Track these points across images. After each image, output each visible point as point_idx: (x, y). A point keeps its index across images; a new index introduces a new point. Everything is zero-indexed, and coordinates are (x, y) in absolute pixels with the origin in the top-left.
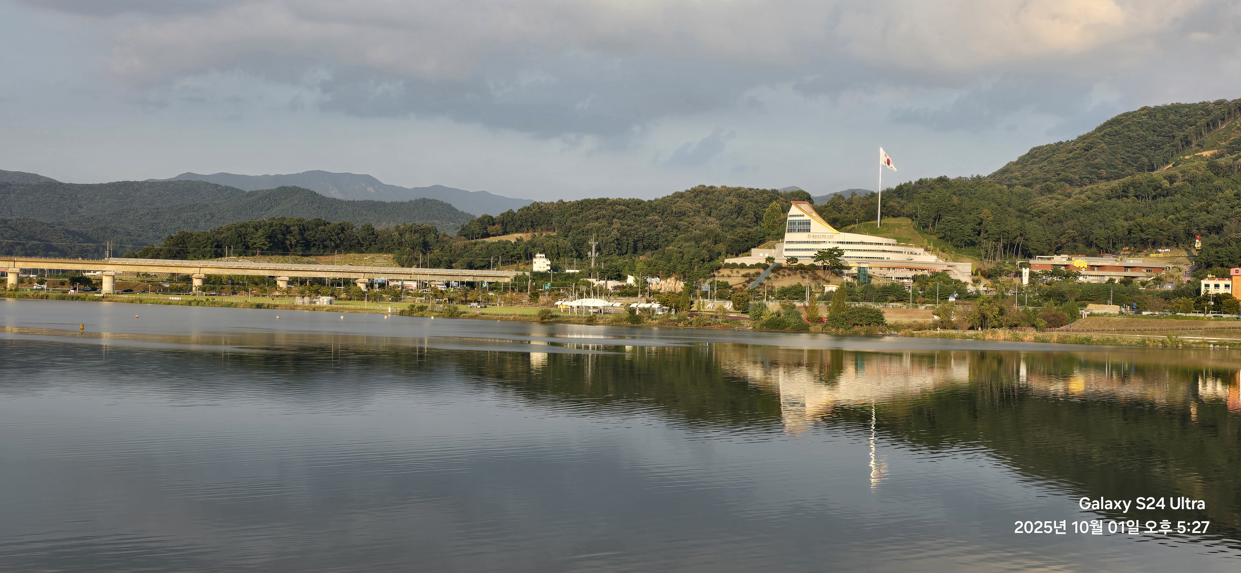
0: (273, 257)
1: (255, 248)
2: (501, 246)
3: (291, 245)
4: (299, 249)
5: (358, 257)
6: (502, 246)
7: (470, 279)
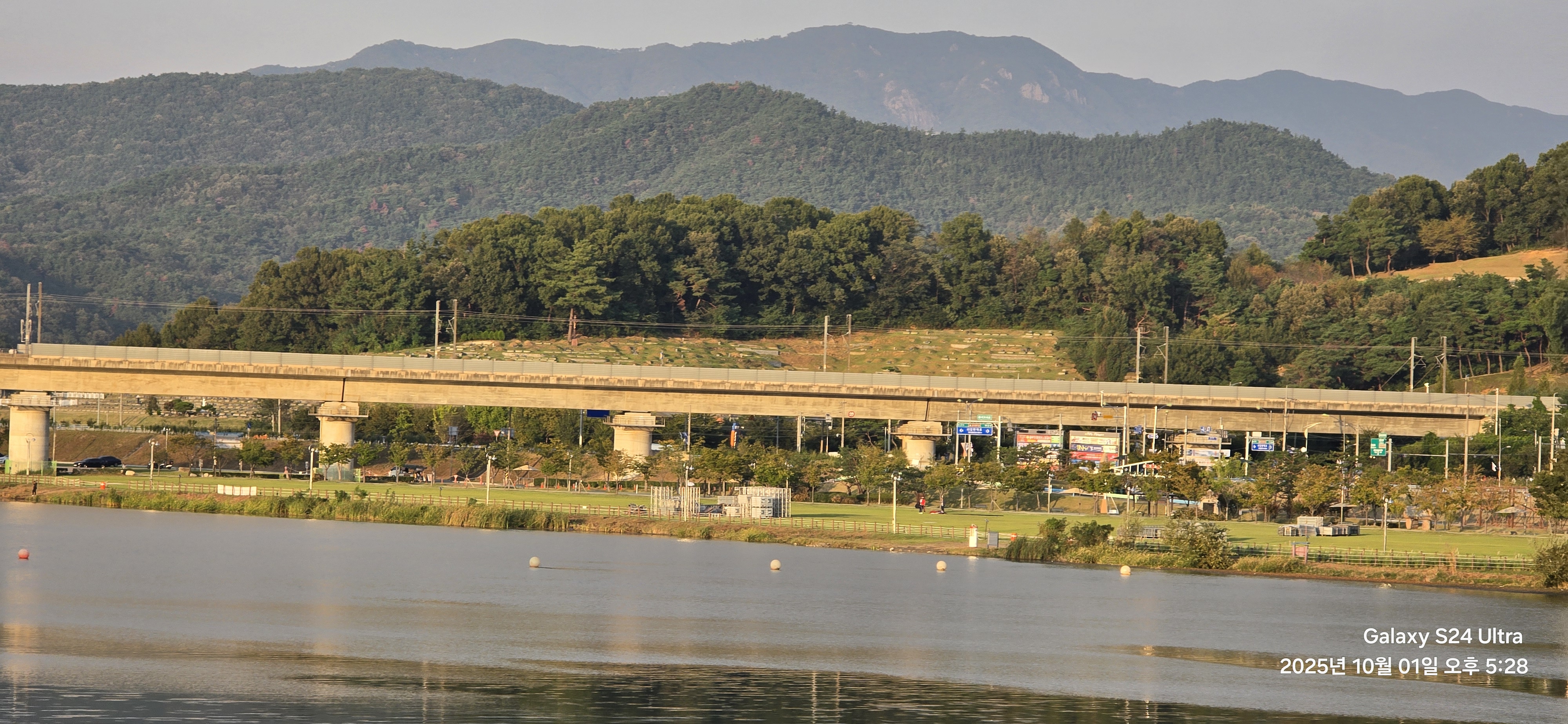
0: (625, 344)
1: (560, 308)
2: (1466, 300)
3: (688, 296)
4: (717, 311)
5: (931, 343)
6: (1468, 296)
7: (1328, 426)
